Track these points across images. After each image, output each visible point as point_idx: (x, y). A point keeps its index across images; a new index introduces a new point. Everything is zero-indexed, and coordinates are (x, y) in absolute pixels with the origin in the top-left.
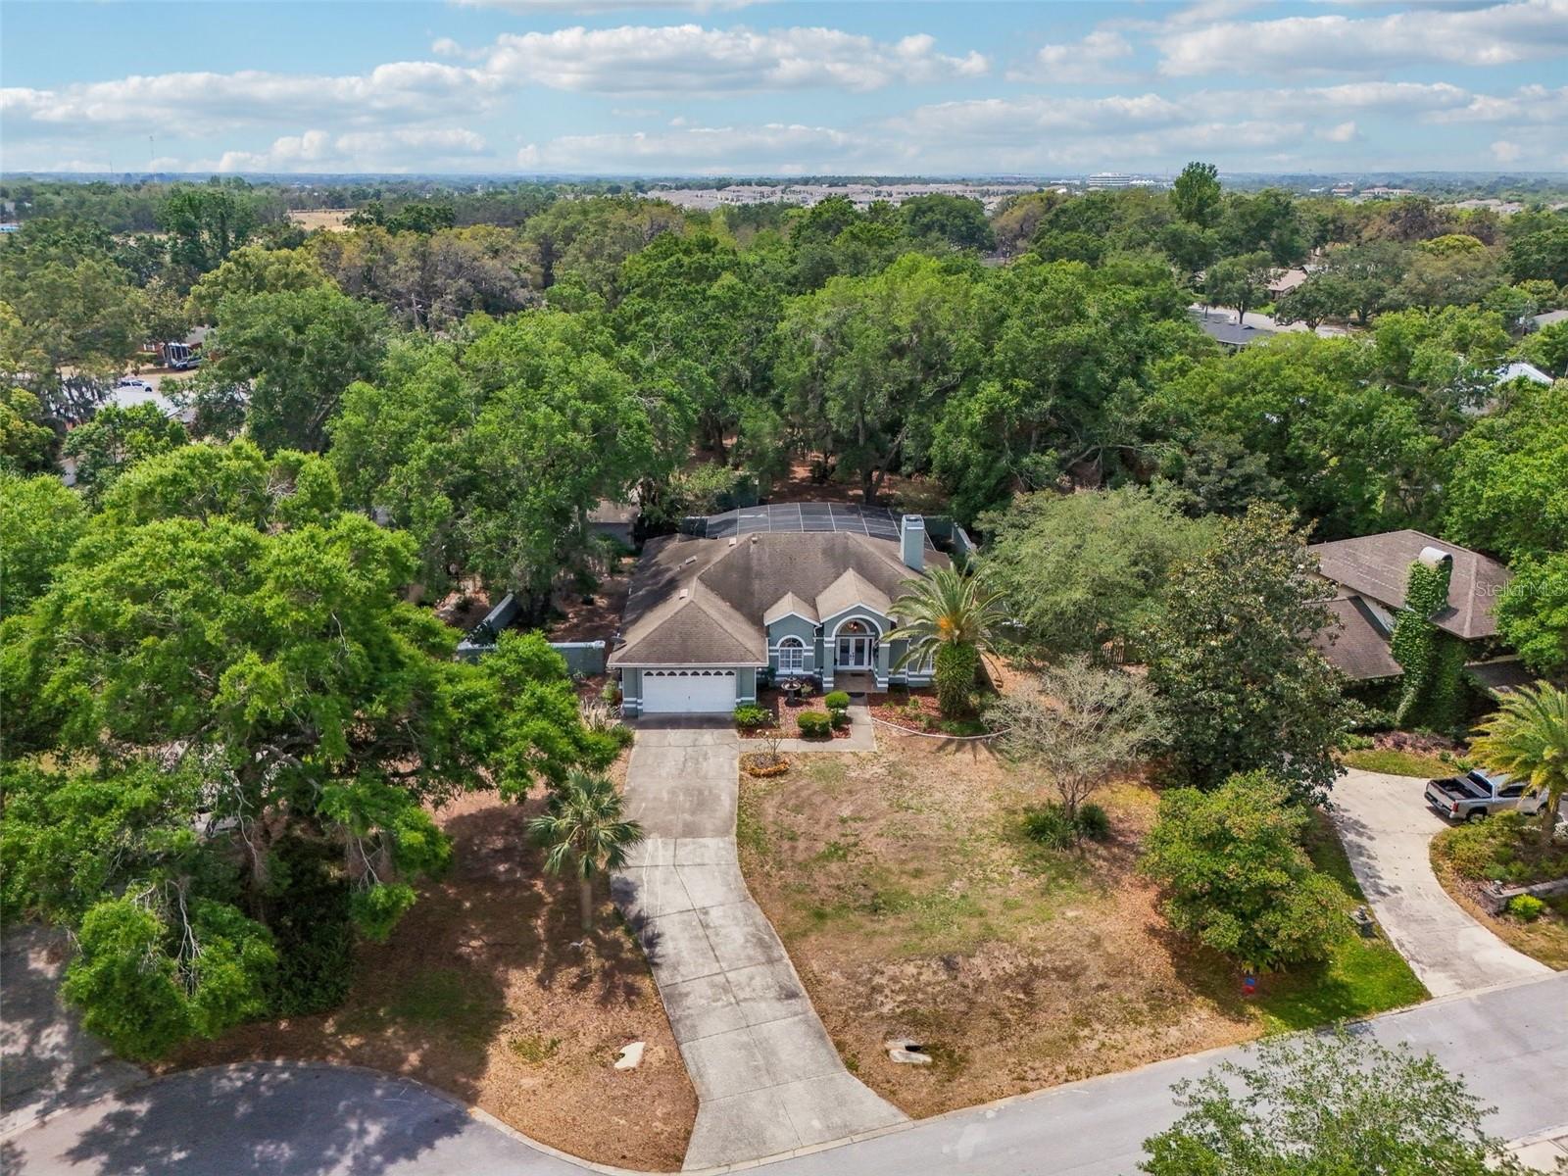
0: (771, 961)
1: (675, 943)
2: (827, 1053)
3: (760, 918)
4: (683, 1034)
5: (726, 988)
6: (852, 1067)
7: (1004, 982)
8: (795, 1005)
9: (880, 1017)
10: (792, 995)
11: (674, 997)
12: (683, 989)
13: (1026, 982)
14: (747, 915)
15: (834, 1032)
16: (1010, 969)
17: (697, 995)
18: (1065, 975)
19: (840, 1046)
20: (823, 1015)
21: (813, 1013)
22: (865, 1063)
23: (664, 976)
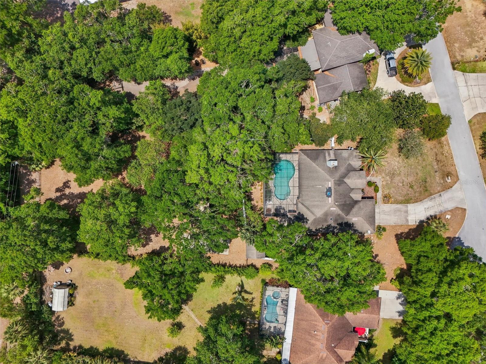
0: (435, 198)
1: (432, 213)
2: (450, 190)
3: (426, 200)
4: (447, 210)
5: (440, 204)
6: (451, 187)
7: (438, 164)
8: (442, 194)
9: (444, 182)
10: (440, 195)
11: (441, 211)
12: (440, 211)
13: (438, 161)
14: (426, 202)
15: (447, 189)
16: (436, 163)
17: (441, 208)
18: (436, 155)
19: (449, 189)
20: (444, 190)
21: (443, 192)
22: (451, 185)
23: (437, 214)
